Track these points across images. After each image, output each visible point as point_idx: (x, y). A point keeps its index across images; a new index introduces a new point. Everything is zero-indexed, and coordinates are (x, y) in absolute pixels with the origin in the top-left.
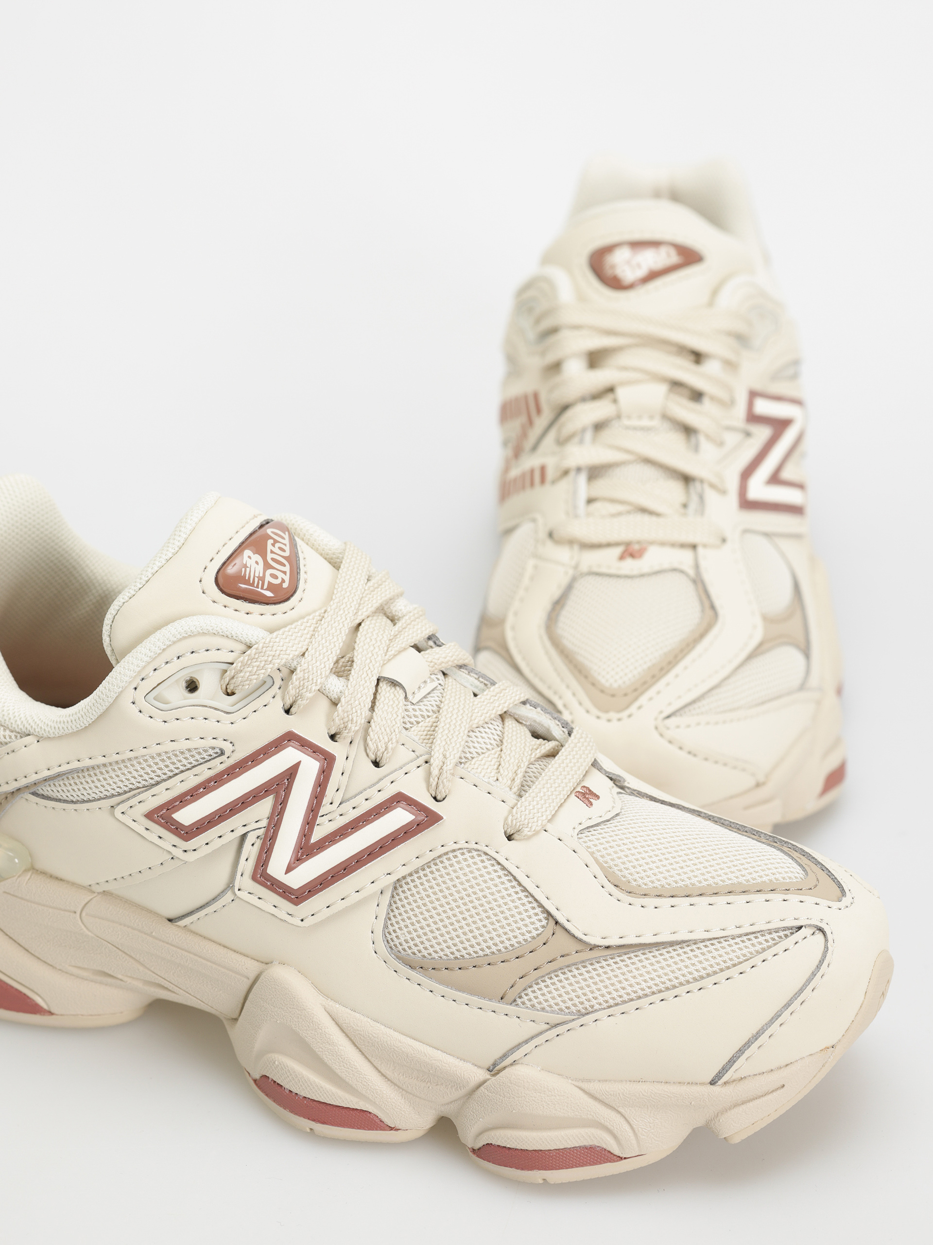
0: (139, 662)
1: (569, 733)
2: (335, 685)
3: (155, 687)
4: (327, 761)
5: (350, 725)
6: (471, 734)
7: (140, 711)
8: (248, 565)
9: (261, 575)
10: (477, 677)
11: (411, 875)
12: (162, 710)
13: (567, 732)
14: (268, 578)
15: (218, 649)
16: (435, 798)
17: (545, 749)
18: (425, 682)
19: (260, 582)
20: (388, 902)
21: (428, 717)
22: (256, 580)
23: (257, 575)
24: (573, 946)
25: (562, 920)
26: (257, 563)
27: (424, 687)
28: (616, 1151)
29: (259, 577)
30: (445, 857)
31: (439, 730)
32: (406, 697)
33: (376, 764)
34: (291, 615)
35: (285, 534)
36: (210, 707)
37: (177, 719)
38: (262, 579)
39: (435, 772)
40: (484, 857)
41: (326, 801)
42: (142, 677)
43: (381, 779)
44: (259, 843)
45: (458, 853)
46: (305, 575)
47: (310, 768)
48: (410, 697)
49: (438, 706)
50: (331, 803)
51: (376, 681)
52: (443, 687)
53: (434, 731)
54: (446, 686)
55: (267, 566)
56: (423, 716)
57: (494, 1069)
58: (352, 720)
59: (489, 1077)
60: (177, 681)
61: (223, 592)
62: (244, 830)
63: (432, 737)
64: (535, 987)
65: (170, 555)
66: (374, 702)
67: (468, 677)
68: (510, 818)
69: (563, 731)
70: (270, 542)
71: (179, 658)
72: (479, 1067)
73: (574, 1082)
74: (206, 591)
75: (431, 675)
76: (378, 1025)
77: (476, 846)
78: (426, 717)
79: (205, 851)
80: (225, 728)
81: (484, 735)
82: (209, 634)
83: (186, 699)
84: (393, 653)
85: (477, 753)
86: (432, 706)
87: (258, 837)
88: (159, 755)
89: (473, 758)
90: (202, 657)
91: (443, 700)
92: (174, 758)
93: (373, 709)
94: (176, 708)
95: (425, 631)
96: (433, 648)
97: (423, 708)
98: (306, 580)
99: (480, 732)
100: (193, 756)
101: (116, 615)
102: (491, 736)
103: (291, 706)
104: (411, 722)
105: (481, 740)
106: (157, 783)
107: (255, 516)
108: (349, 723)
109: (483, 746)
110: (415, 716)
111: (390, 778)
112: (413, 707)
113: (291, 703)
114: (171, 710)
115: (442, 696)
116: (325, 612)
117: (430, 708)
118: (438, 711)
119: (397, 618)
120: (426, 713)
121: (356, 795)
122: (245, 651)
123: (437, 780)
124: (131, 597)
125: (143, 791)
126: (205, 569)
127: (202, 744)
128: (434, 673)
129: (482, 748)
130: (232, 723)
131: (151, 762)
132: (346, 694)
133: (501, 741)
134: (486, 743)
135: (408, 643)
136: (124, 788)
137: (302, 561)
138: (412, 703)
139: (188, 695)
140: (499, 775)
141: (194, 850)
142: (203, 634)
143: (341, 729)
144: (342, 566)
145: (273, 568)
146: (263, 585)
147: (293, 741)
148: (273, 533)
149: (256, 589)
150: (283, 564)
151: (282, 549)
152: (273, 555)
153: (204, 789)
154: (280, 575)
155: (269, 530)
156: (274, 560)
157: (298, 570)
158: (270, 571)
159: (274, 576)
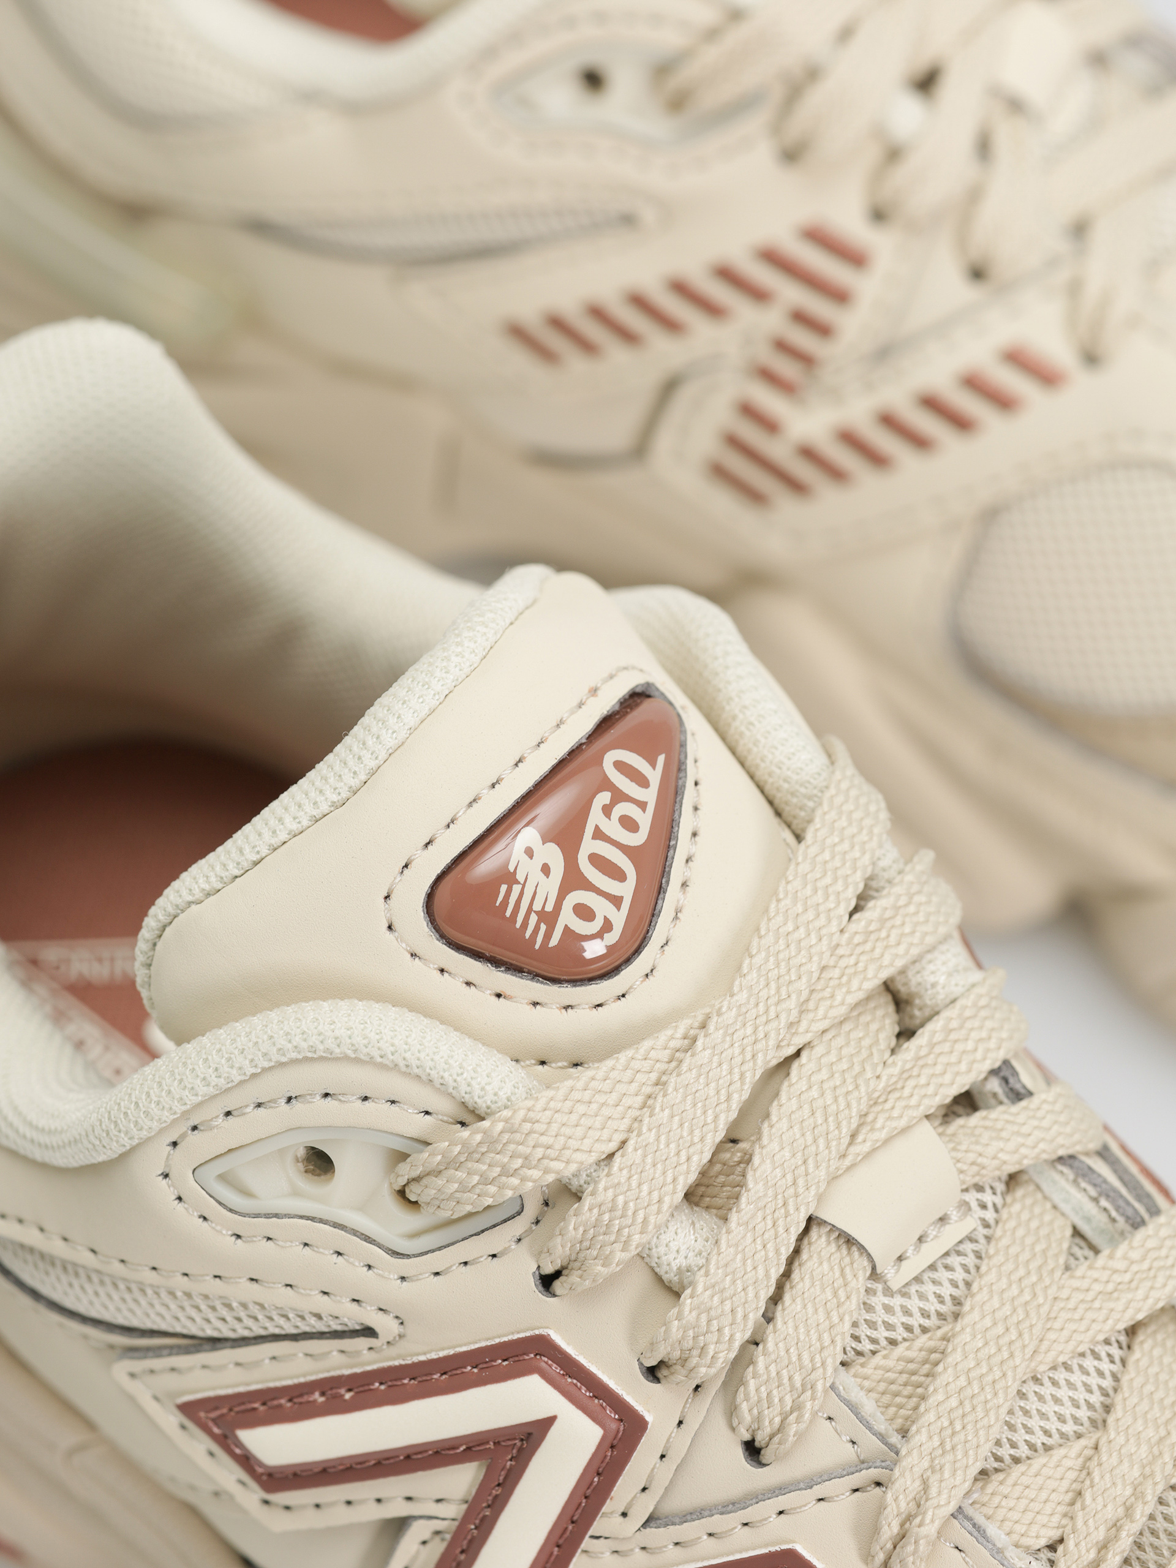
0: (187, 1092)
2: (679, 1249)
3: (221, 1155)
4: (624, 1428)
5: (694, 1361)
6: (1030, 1388)
7: (180, 1199)
8: (520, 877)
9: (549, 908)
10: (1093, 1192)
12: (231, 1210)
14: (568, 918)
15: (393, 1102)
18: (943, 1219)
19: (543, 927)
21: (924, 1329)
22: (534, 919)
23: (537, 907)
26: (546, 870)
27: (936, 1237)
29: (542, 915)
31: (946, 1375)
32: (874, 1275)
33: (753, 1450)
34: (614, 1013)
35: (653, 765)
36: (355, 1233)
37: (269, 1239)
38: (549, 918)
41: (614, 1503)
42: (192, 1123)
43: (756, 1499)
44: (438, 1548)
46: (681, 895)
47: (579, 1434)
48: (887, 1269)
49: (956, 1301)
50: (624, 1515)
51: (803, 1225)
52: (988, 1232)
53: (927, 1375)
54: (999, 1232)
55: (573, 880)
56: (909, 1328)
58: (703, 1348)
60: (282, 1152)
61: (443, 936)
62: (404, 1510)
63: (920, 1390)
65: (324, 808)
66: (776, 1299)
67: (1073, 1191)
70: (602, 797)
71: (289, 1099)
74: (395, 926)
75: (966, 1190)
78: (917, 1331)
79: (309, 1520)
80: (387, 1285)
81: (1063, 1393)
82: (371, 1062)
83: (296, 1193)
84: (866, 1147)
85: (1032, 1447)
86: (940, 1299)
87: (437, 1533)
88: (221, 1297)
89: (1016, 1460)
90: (350, 1111)
91: (975, 1287)
92: (255, 1310)
93: (768, 1318)
94: (268, 1216)
95: (988, 1050)
96: (1001, 1103)
97: (914, 1304)
98: (678, 911)
99: (1055, 1383)
100: (302, 1318)
101: (164, 928)
102: (1081, 1395)
103: (557, 1274)
104: (874, 1341)
105: (1050, 1408)
106: (215, 1343)
107: (594, 691)
108: (695, 1352)
109: (1053, 1425)
110: (889, 1327)
111: (781, 1502)
112: (886, 1300)
113: (557, 1267)
114: (257, 1216)
115: (978, 1268)
116: (703, 1026)
117: (933, 1306)
118: (956, 1316)
119: (918, 1022)
120: (916, 1321)
121: (687, 1516)
122: (463, 1124)
123: (889, 1546)
124: (208, 895)
125: (179, 1347)
126: (406, 866)
127: (324, 1305)
128: (979, 1188)
129: (1047, 1433)
130: (403, 1278)
131: (199, 1301)
132: (701, 1282)
133: (1107, 1409)
134: (1061, 1419)
135: (926, 1102)
136: (135, 1323)
137: (683, 845)
138: (888, 1292)
139: (305, 1184)
140: (1068, 1529)
141: (287, 1508)
142: (357, 1061)
143: (676, 1354)
144: (802, 847)
145: (588, 886)
146: (548, 936)
147: (544, 1362)
148: (620, 766)
149: (528, 935)
150: (618, 875)
151: (629, 824)
152: (598, 842)
153: (321, 1399)
154: (602, 908)
155: (611, 757)
156: (596, 860)
157: (661, 890)
158: (576, 897)
159: (584, 913)
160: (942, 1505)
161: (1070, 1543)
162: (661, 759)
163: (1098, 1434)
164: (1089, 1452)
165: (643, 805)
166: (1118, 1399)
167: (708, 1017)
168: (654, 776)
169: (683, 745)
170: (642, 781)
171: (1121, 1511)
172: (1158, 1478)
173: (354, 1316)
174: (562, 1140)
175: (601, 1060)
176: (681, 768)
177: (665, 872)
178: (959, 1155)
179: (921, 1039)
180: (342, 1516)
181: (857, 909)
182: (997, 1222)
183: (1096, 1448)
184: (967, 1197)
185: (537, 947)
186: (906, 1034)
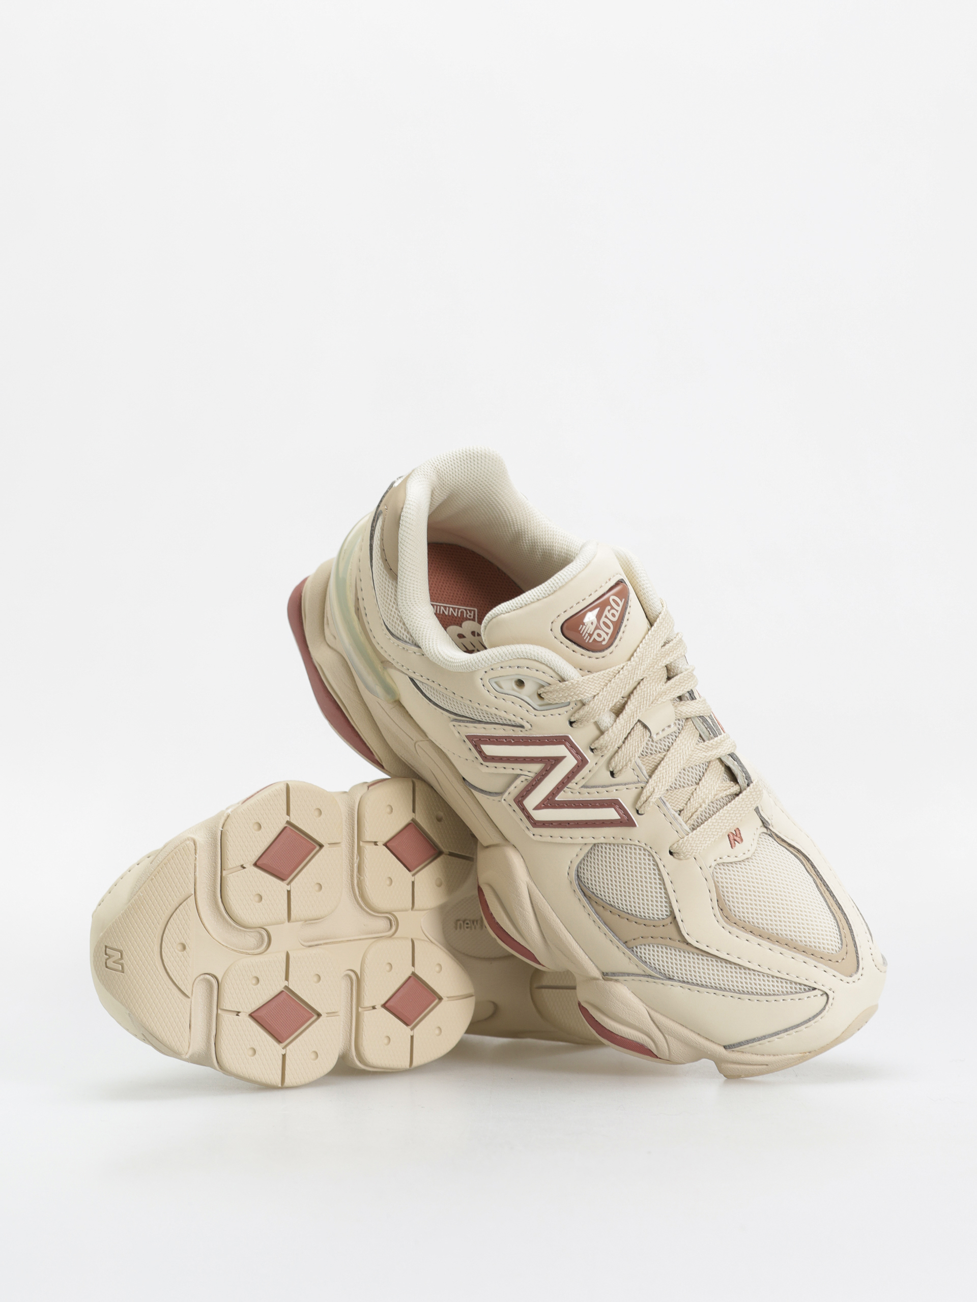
0: (492, 660)
2: (606, 719)
3: (497, 677)
4: (582, 762)
5: (604, 749)
6: (682, 772)
7: (483, 686)
8: (586, 624)
9: (591, 633)
11: (606, 844)
12: (496, 691)
13: (747, 783)
14: (595, 636)
15: (544, 673)
16: (637, 811)
18: (670, 726)
19: (589, 637)
20: (587, 851)
21: (660, 752)
22: (587, 635)
23: (588, 632)
24: (678, 938)
25: (679, 919)
26: (592, 623)
27: (667, 730)
28: (655, 1052)
30: (629, 846)
31: (663, 765)
32: (650, 737)
33: (612, 774)
34: (601, 661)
35: (621, 601)
36: (525, 702)
37: (504, 699)
38: (590, 635)
39: (643, 798)
40: (651, 858)
41: (574, 781)
42: (492, 668)
43: (611, 786)
44: (525, 784)
45: (637, 848)
46: (622, 634)
47: (570, 762)
48: (654, 736)
49: (669, 747)
50: (576, 784)
51: (636, 721)
52: (679, 731)
53: (658, 764)
54: (682, 732)
55: (598, 627)
57: (605, 975)
58: (607, 747)
59: (601, 978)
60: (512, 679)
61: (564, 635)
62: (519, 772)
63: (656, 767)
64: (647, 947)
66: (626, 738)
68: (676, 845)
69: (745, 782)
70: (609, 608)
71: (518, 667)
72: (598, 969)
73: (647, 1007)
74: (553, 630)
75: (676, 720)
76: (554, 913)
77: (649, 849)
78: (658, 752)
79: (493, 770)
80: (531, 716)
81: (690, 774)
82: (541, 663)
83: (513, 690)
84: (655, 705)
85: (680, 786)
86: (665, 745)
87: (526, 780)
88: (485, 711)
89: (676, 788)
90: (533, 673)
91: (674, 744)
92: (494, 716)
93: (624, 742)
94: (505, 694)
95: (688, 686)
96: (688, 700)
97: (658, 745)
98: (621, 638)
99: (689, 771)
100: (506, 720)
101: (493, 618)
102: (694, 775)
103: (574, 722)
104: (647, 753)
105: (686, 777)
106: (480, 722)
107: (610, 580)
108: (605, 747)
109: (686, 781)
110: (651, 750)
111: (617, 787)
112: (652, 743)
113: (575, 720)
114: (502, 693)
115: (675, 740)
116: (622, 668)
117: (663, 747)
118: (668, 750)
119: (672, 676)
120: (658, 750)
121: (593, 787)
122: (560, 681)
123: (643, 802)
124: (507, 612)
125: (470, 721)
126: (559, 616)
127: (513, 718)
128: (679, 720)
129: (684, 783)
130: (535, 716)
131: (480, 711)
132: (610, 730)
133: (700, 780)
134: (688, 780)
135: (671, 696)
136: (459, 713)
137: (625, 622)
138: (653, 741)
139: (515, 687)
140: (685, 808)
141: (487, 766)
142: (538, 661)
143: (600, 747)
144: (653, 627)
145: (601, 629)
146: (590, 639)
147: (567, 743)
148: (614, 600)
149: (585, 638)
150: (609, 627)
151: (613, 615)
152: (606, 619)
153: (505, 741)
154: (604, 634)
155: (612, 597)
156: (605, 623)
157: (618, 633)
158: (598, 631)
159: (599, 635)
160: (656, 796)
161: (685, 811)
162: (623, 600)
163: (696, 786)
164: (694, 790)
165: (617, 611)
166: (703, 778)
167: (624, 666)
168: (621, 604)
169: (629, 597)
170: (618, 605)
171: (699, 805)
172: (710, 799)
173: (519, 721)
174: (584, 690)
175: (596, 672)
176: (627, 603)
177: (620, 629)
178: (677, 711)
179: (672, 680)
180: (503, 771)
181: (664, 645)
182: (682, 729)
183: (695, 789)
184: (676, 722)
185: (586, 642)
186: (669, 678)
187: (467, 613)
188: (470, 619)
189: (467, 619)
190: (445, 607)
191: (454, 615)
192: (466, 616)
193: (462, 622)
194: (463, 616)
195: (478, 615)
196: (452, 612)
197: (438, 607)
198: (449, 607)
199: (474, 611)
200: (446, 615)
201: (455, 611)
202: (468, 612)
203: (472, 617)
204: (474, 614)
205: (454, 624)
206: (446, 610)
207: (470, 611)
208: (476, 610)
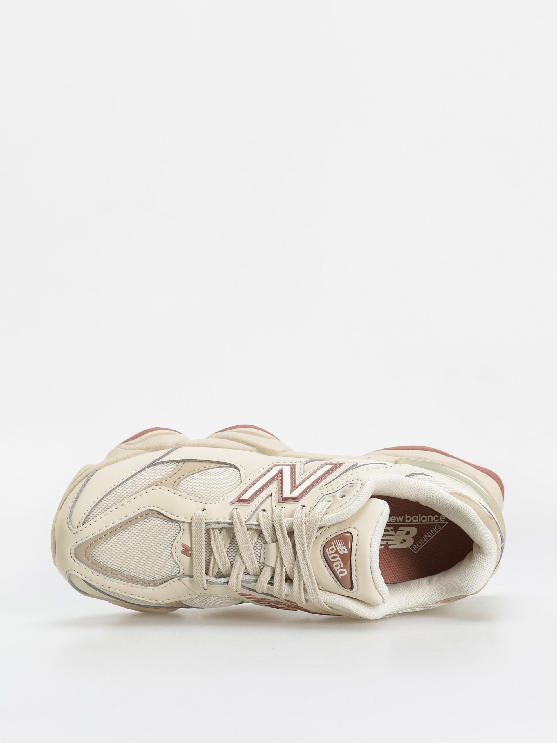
1: (208, 580)
8: (343, 546)
9: (337, 546)
10: (251, 580)
14: (333, 547)
17: (211, 573)
19: (335, 543)
22: (337, 543)
23: (338, 545)
24: (164, 483)
25: (171, 490)
26: (341, 550)
27: (263, 555)
29: (337, 544)
34: (321, 543)
35: (341, 576)
38: (336, 545)
49: (255, 550)
52: (258, 562)
55: (337, 552)
64: (172, 469)
70: (342, 566)
74: (355, 529)
78: (257, 542)
84: (278, 556)
86: (257, 548)
91: (254, 554)
96: (270, 580)
97: (259, 544)
98: (323, 562)
102: (232, 553)
121: (267, 498)
126: (358, 534)
135: (278, 571)
137: (329, 571)
144: (318, 589)
145: (334, 553)
146: (334, 543)
148: (344, 572)
149: (336, 541)
151: (337, 566)
152: (338, 559)
154: (331, 552)
155: (346, 572)
158: (335, 550)
159: (332, 549)
162: (341, 579)
163: (226, 550)
164: (225, 547)
165: (337, 570)
166: (227, 557)
168: (340, 575)
170: (341, 573)
176: (338, 581)
177: (328, 564)
178: (269, 567)
179: (284, 579)
184: (264, 564)
187: (417, 546)
188: (413, 545)
189: (414, 544)
190: (429, 538)
191: (422, 539)
192: (416, 545)
193: (415, 540)
194: (418, 544)
195: (412, 551)
196: (424, 539)
197: (432, 535)
198: (427, 540)
199: (416, 551)
200: (424, 535)
201: (423, 541)
202: (418, 548)
203: (413, 547)
204: (414, 549)
205: (416, 535)
206: (427, 537)
207: (417, 549)
208: (416, 553)
